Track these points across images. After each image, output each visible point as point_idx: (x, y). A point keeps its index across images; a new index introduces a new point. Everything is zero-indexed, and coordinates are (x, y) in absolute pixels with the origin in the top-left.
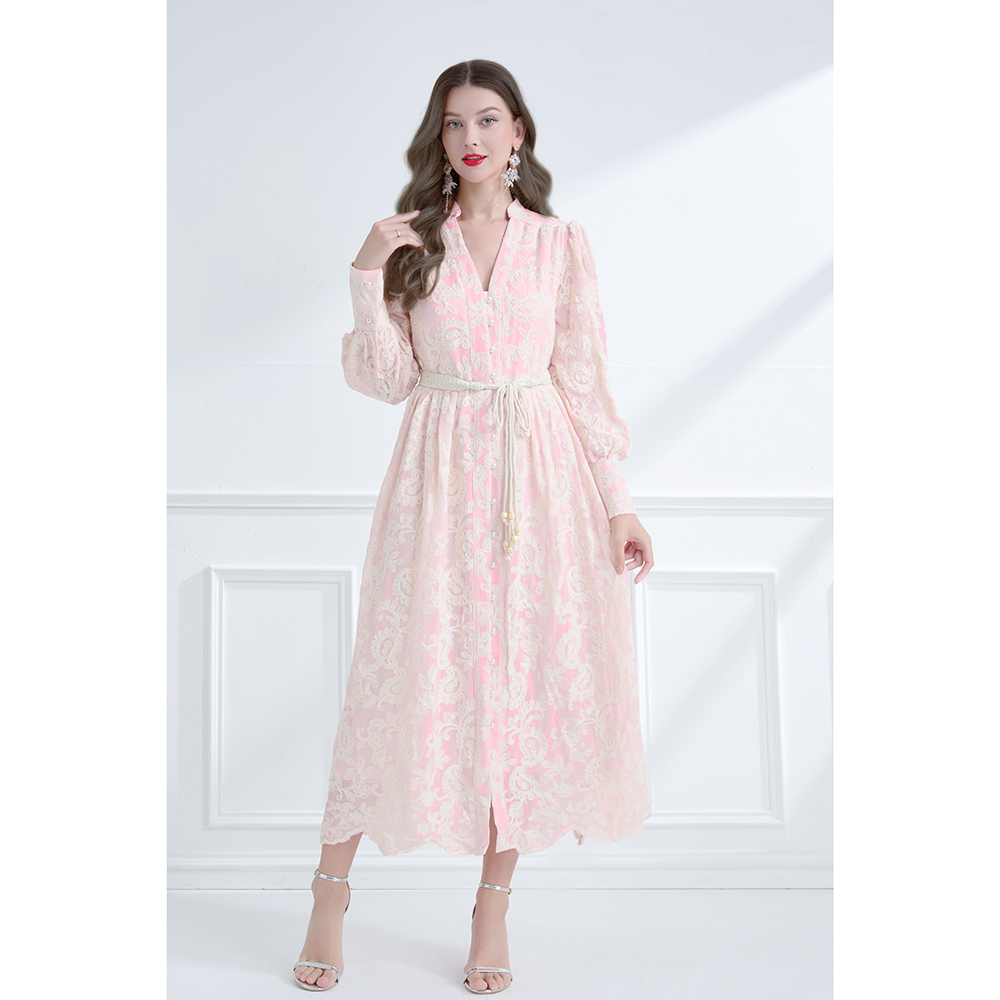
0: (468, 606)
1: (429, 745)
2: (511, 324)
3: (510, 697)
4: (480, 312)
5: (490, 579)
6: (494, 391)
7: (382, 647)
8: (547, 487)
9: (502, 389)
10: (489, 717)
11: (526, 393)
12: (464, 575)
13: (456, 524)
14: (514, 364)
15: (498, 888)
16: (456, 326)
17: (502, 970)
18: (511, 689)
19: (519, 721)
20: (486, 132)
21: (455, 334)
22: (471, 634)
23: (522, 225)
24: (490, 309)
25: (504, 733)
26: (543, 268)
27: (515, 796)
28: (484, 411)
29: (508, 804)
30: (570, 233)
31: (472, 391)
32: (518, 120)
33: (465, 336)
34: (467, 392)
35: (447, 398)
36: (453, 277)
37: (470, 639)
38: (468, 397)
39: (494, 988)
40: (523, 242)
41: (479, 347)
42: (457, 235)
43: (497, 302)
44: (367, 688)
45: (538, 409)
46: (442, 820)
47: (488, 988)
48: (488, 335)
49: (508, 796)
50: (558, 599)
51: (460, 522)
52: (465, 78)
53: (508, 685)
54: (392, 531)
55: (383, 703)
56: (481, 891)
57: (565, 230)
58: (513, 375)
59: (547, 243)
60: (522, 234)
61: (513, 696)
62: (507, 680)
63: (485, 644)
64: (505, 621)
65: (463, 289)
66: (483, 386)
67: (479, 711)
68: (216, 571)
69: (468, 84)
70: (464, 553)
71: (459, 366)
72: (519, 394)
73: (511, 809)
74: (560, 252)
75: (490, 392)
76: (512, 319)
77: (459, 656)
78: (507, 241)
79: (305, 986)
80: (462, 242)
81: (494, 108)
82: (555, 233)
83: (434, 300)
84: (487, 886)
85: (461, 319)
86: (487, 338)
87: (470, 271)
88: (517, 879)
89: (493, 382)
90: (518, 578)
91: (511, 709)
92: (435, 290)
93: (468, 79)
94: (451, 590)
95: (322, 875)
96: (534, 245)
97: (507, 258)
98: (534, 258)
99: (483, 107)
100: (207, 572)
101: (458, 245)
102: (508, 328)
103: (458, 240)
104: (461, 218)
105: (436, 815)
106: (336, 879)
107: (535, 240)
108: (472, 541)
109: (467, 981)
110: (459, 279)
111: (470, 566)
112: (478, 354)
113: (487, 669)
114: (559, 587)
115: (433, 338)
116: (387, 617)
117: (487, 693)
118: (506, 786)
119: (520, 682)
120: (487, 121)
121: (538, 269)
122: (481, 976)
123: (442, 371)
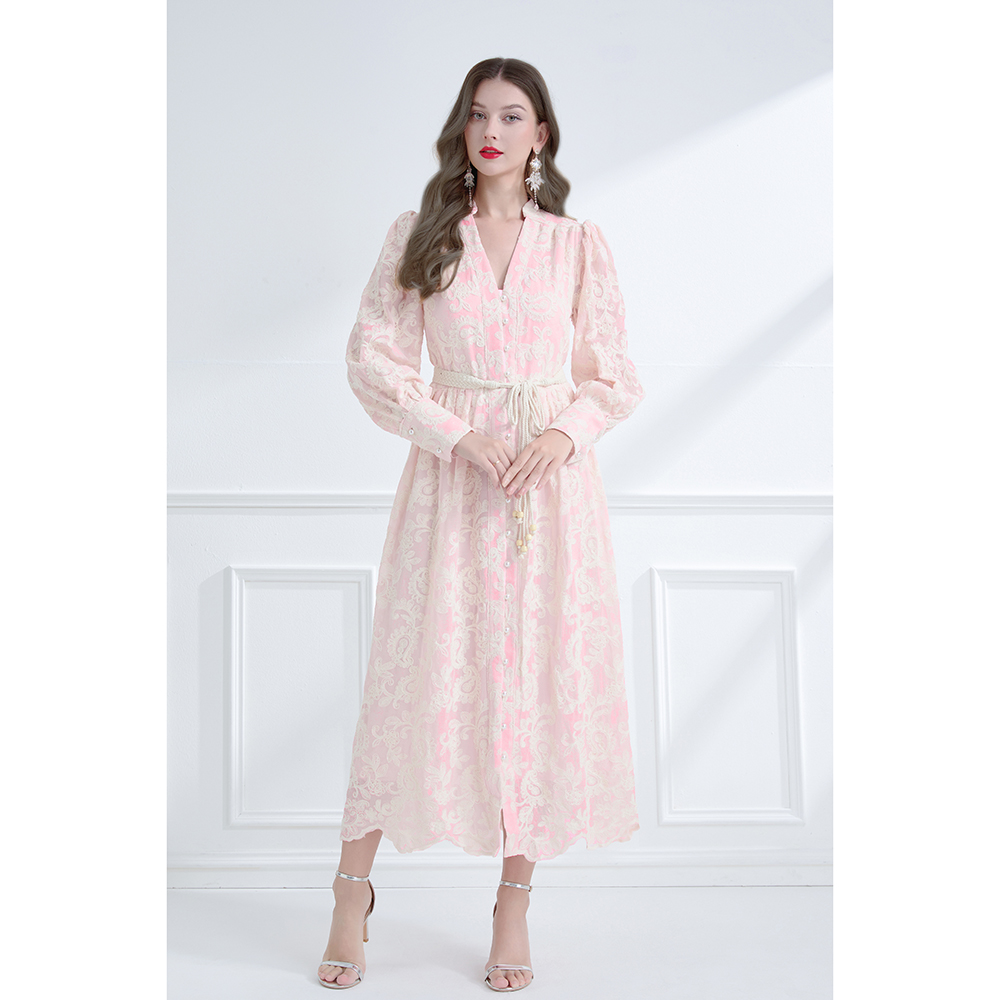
0: (482, 605)
1: (443, 743)
2: (525, 324)
3: (522, 697)
4: (495, 310)
5: (504, 579)
6: (509, 389)
7: (398, 645)
8: (558, 487)
9: (517, 387)
10: (500, 717)
11: (541, 392)
12: (479, 574)
13: (471, 523)
14: (529, 363)
15: (519, 886)
16: (470, 323)
17: (525, 968)
18: (524, 689)
19: (531, 724)
20: (507, 128)
21: (470, 331)
22: (484, 633)
23: (537, 225)
24: (505, 308)
25: (516, 735)
26: (558, 267)
27: (525, 801)
28: (499, 409)
29: (519, 808)
30: (584, 234)
31: (487, 389)
32: (543, 125)
33: (480, 334)
34: (482, 392)
35: (462, 397)
36: (468, 275)
37: (484, 638)
38: (482, 396)
39: (515, 985)
40: (538, 242)
41: (494, 345)
42: (474, 232)
43: (512, 301)
44: (383, 687)
45: (553, 408)
46: (459, 819)
47: (509, 986)
48: (502, 333)
49: (519, 800)
50: (567, 599)
51: (475, 520)
52: (497, 72)
53: (521, 685)
54: (408, 530)
55: (398, 701)
56: (502, 888)
57: (579, 229)
58: (528, 374)
59: (562, 242)
60: (537, 234)
61: (526, 697)
62: (520, 681)
63: (498, 643)
64: (520, 621)
65: (478, 287)
66: (498, 384)
67: (491, 711)
68: (236, 570)
69: (499, 77)
70: (479, 551)
71: (474, 363)
72: (533, 393)
73: (522, 814)
74: (573, 253)
75: (505, 390)
76: (526, 319)
77: (474, 655)
78: (523, 240)
79: (325, 983)
80: (478, 239)
81: (520, 107)
82: (569, 234)
83: (449, 297)
84: (507, 884)
85: (476, 317)
86: (501, 336)
87: (485, 269)
88: (536, 878)
89: (508, 381)
90: (532, 578)
91: (524, 710)
92: (451, 287)
93: (500, 73)
94: (467, 589)
95: (342, 875)
96: (548, 245)
97: (522, 257)
98: (549, 258)
99: (510, 103)
100: (227, 572)
101: (474, 242)
102: (523, 328)
103: (474, 237)
104: (477, 215)
105: (452, 813)
106: (355, 879)
107: (550, 241)
108: (486, 539)
109: (488, 979)
110: (474, 277)
111: (484, 565)
112: (492, 353)
113: (500, 668)
114: (568, 587)
115: (447, 334)
116: (403, 616)
117: (499, 693)
118: (518, 790)
119: (531, 683)
120: (510, 118)
121: (553, 268)
122: (502, 974)
123: (457, 369)
